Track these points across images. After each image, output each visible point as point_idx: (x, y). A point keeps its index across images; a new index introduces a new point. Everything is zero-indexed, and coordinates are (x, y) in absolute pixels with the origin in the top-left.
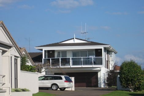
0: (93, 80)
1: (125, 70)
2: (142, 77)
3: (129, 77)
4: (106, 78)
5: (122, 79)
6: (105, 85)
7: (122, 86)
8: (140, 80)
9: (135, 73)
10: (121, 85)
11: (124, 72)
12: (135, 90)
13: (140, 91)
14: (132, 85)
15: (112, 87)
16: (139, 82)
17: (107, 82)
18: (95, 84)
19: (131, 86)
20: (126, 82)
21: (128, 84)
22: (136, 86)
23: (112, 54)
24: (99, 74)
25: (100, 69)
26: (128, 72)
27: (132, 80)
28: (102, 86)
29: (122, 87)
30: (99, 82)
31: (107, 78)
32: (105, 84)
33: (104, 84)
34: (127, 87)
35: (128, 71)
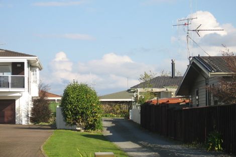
0: (7, 112)
1: (73, 98)
2: (98, 109)
3: (79, 108)
4: (30, 109)
5: (68, 111)
6: (28, 121)
7: (65, 123)
8: (96, 113)
9: (88, 102)
10: (65, 120)
11: (71, 101)
12: (86, 128)
13: (94, 130)
14: (82, 122)
15: (40, 124)
16: (93, 117)
17: (32, 115)
18: (10, 119)
19: (81, 124)
20: (73, 116)
21: (76, 120)
22: (88, 123)
23: (36, 71)
24: (17, 102)
25: (20, 95)
26: (78, 101)
27: (83, 113)
28: (24, 123)
29: (66, 125)
30: (17, 116)
31: (32, 109)
32: (28, 119)
33: (26, 119)
34: (74, 124)
35: (77, 98)
